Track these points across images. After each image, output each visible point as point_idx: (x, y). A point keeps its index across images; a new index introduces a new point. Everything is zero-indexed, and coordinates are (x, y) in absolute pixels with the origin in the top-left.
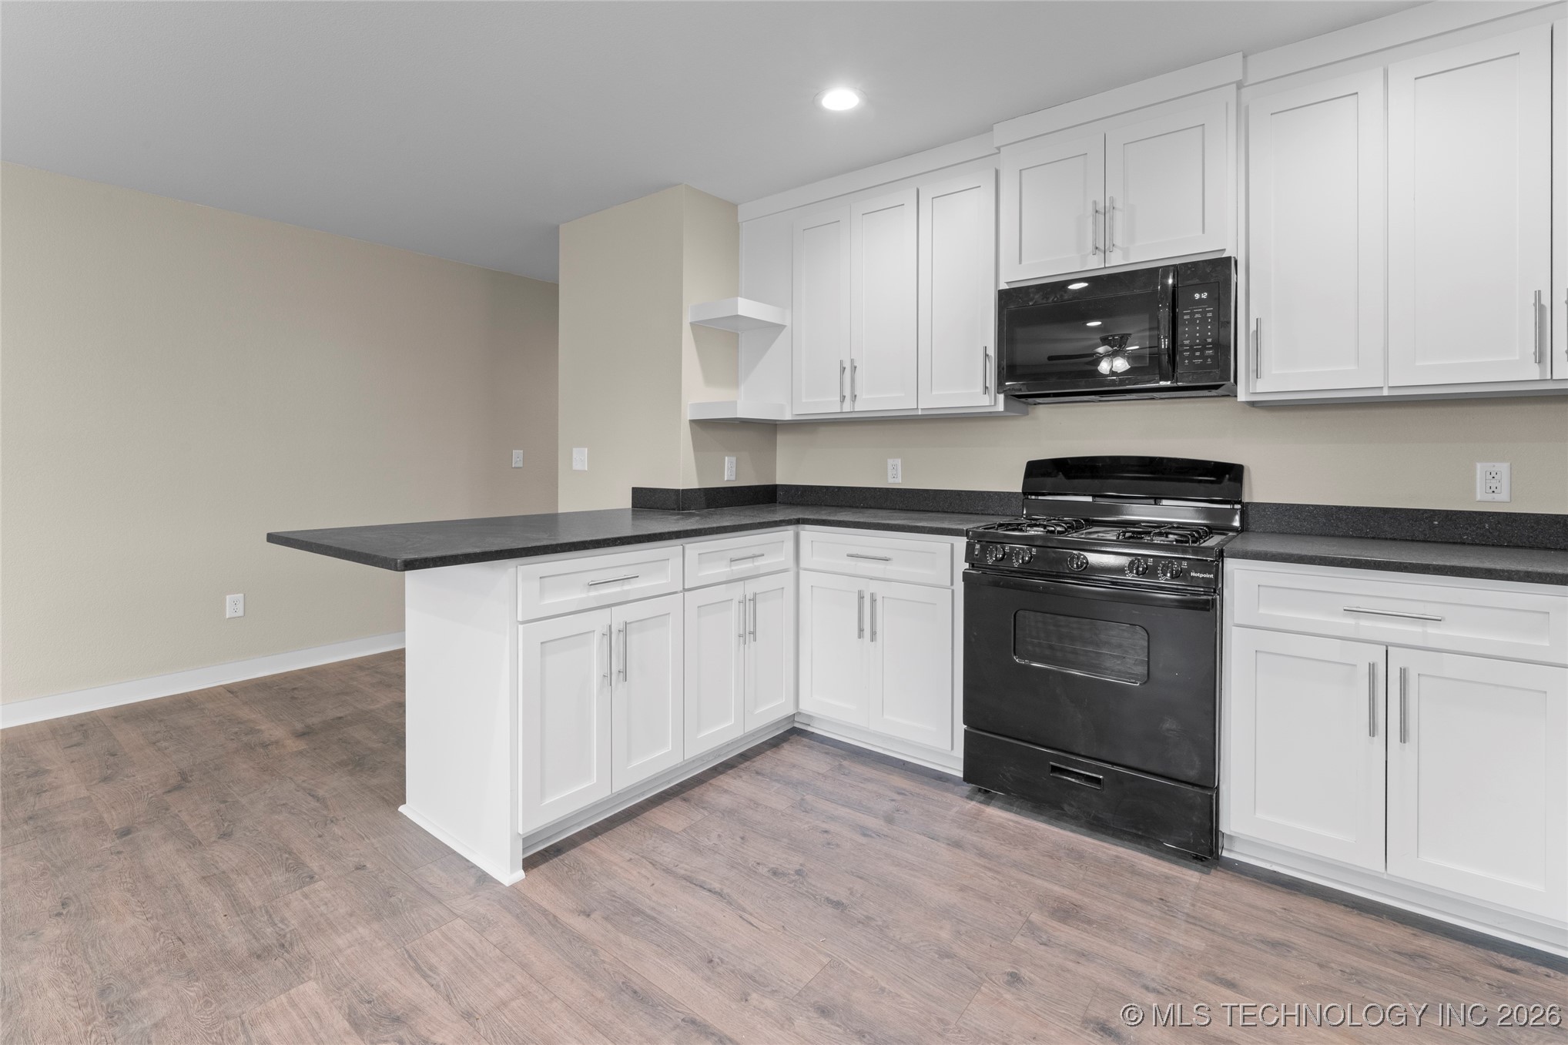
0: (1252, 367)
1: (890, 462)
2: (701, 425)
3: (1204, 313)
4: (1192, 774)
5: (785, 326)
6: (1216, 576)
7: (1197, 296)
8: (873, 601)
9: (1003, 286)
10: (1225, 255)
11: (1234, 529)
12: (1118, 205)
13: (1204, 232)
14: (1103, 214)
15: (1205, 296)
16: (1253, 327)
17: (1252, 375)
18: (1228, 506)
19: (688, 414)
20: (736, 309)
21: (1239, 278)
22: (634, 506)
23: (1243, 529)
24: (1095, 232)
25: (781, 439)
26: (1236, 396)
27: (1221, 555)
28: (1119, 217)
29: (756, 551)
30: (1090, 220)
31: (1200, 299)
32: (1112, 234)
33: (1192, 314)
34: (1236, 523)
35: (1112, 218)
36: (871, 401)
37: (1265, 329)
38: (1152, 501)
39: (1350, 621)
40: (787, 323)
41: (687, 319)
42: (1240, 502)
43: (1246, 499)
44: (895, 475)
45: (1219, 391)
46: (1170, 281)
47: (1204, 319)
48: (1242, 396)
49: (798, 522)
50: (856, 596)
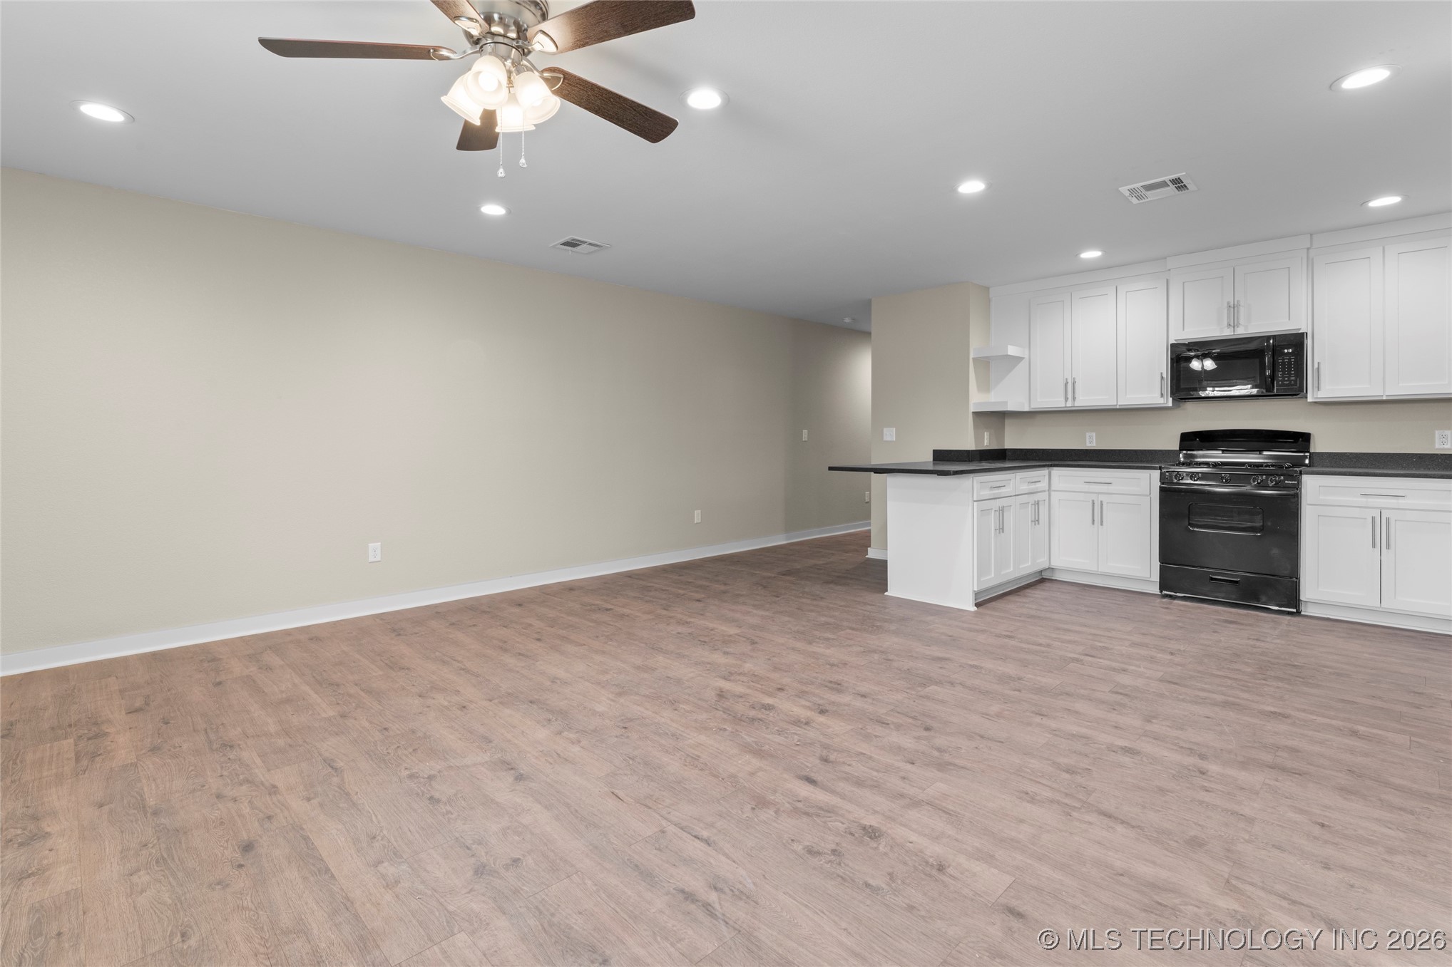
0: (1316, 385)
1: (1088, 434)
2: (978, 415)
3: (1290, 359)
4: (1286, 573)
5: (1024, 358)
6: (1298, 483)
7: (1286, 351)
8: (1102, 505)
9: (1172, 341)
10: (1300, 332)
11: (1306, 465)
12: (1242, 303)
13: (1289, 319)
14: (1233, 308)
15: (1290, 351)
16: (1316, 366)
17: (1316, 389)
18: (1302, 454)
19: (972, 409)
20: (1007, 351)
21: (1309, 342)
22: (934, 460)
23: (1310, 465)
24: (1228, 317)
25: (1007, 422)
26: (1307, 398)
27: (1301, 473)
28: (1242, 310)
29: (1036, 479)
30: (1226, 311)
31: (1288, 352)
32: (1238, 319)
33: (1283, 359)
34: (1307, 461)
35: (1238, 312)
36: (1085, 400)
37: (1322, 367)
38: (1258, 453)
39: (1364, 499)
40: (1026, 356)
41: (972, 356)
42: (1309, 452)
43: (1312, 451)
44: (1091, 441)
45: (1298, 396)
46: (1271, 341)
47: (1290, 362)
48: (1310, 399)
49: (1051, 466)
50: (1091, 503)
